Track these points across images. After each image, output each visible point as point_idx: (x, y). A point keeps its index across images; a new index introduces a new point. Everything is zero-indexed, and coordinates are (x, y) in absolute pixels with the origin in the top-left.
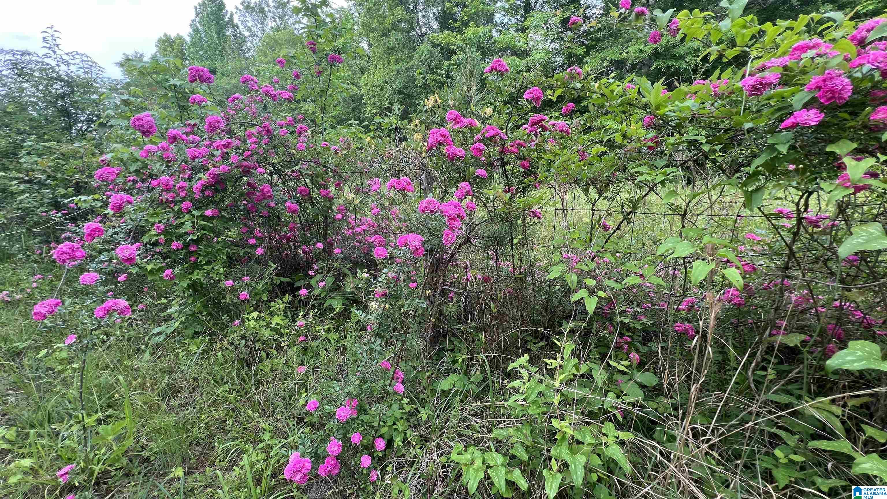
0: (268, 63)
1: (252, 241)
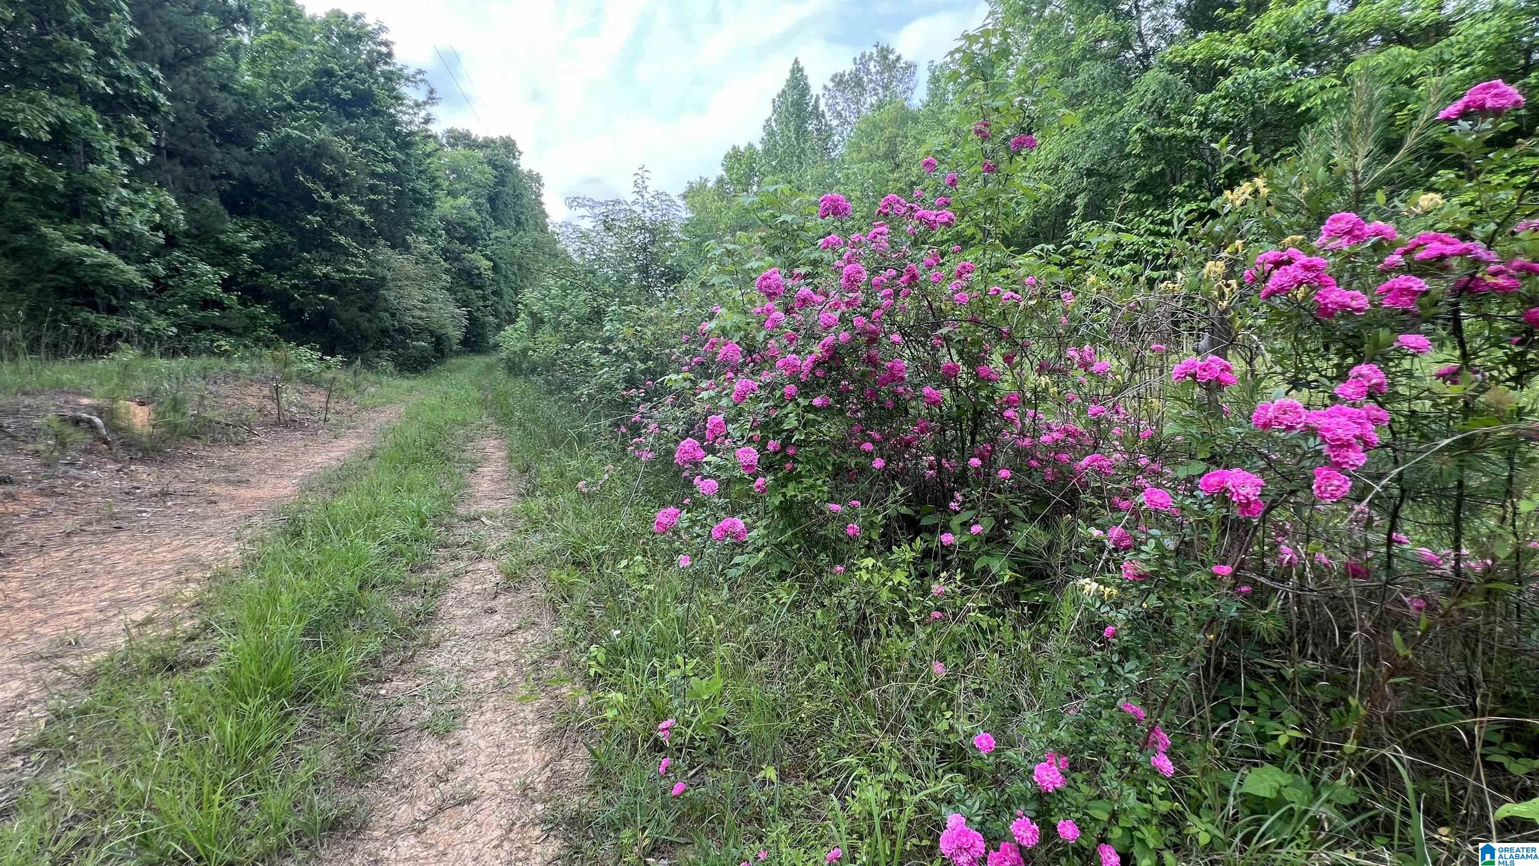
0: (862, 161)
1: (868, 446)
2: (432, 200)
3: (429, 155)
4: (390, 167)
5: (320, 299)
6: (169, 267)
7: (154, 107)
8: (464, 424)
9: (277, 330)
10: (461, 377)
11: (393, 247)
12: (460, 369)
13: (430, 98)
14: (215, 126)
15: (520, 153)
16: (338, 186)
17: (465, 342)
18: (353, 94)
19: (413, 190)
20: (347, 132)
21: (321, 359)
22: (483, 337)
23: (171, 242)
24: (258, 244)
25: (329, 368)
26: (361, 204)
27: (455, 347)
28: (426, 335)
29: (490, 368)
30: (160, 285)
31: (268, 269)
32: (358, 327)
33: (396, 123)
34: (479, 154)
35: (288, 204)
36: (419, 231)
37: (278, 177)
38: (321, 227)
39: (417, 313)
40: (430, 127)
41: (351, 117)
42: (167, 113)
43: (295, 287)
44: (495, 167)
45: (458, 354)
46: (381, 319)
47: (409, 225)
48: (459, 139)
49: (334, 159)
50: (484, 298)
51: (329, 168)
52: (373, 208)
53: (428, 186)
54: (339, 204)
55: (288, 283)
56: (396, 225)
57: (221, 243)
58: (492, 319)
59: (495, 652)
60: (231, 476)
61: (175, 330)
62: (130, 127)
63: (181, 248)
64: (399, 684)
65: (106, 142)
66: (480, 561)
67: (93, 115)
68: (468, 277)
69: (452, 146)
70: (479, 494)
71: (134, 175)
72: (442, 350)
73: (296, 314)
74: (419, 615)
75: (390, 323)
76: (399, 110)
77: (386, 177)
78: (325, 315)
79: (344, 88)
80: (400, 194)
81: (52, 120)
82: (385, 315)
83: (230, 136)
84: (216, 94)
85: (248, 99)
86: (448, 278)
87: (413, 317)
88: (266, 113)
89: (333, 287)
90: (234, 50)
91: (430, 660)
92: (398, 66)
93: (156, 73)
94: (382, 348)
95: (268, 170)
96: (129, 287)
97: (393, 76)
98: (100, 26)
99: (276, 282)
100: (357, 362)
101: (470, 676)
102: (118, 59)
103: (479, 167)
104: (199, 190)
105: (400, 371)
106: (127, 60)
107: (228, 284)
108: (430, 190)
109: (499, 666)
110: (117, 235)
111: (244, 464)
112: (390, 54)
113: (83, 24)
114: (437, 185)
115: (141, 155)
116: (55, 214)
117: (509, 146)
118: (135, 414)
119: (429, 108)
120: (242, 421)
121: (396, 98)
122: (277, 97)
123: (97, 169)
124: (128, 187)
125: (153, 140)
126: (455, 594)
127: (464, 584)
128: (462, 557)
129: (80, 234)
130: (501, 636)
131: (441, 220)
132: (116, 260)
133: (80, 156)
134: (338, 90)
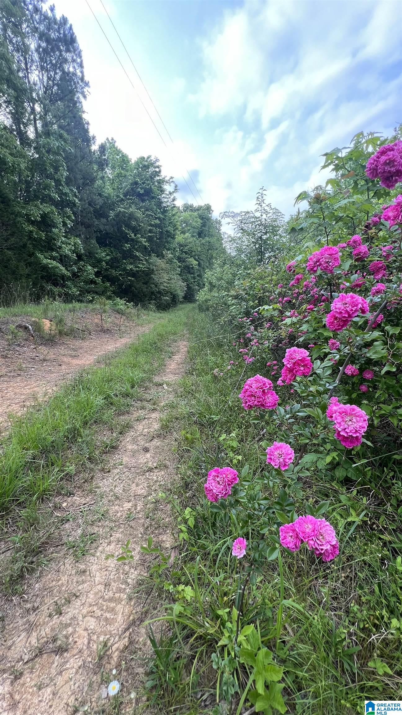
2: (174, 235)
3: (174, 215)
4: (157, 221)
5: (129, 279)
6: (79, 269)
7: (74, 204)
8: (175, 334)
9: (114, 292)
10: (180, 312)
11: (157, 257)
12: (181, 309)
13: (176, 190)
14: (96, 211)
15: (213, 211)
16: (137, 231)
17: (185, 298)
18: (145, 191)
19: (167, 231)
20: (141, 207)
21: (125, 304)
22: (193, 295)
23: (80, 257)
24: (108, 258)
25: (128, 308)
26: (145, 238)
27: (181, 300)
28: (169, 294)
29: (194, 308)
30: (74, 275)
31: (112, 267)
32: (142, 291)
33: (162, 203)
34: (196, 214)
35: (119, 240)
36: (168, 250)
37: (116, 230)
38: (130, 249)
39: (165, 284)
40: (175, 203)
41: (143, 201)
42: (79, 206)
43: (120, 274)
44: (202, 219)
45: (182, 303)
46: (151, 288)
47: (165, 247)
48: (188, 208)
49: (136, 219)
50: (194, 278)
51: (134, 223)
52: (150, 239)
53: (173, 229)
54: (137, 238)
55: (118, 273)
56: (159, 247)
57: (96, 258)
58: (197, 287)
59: (137, 485)
60: (74, 353)
61: (78, 292)
62: (66, 213)
63: (83, 260)
64: (77, 499)
65: (58, 220)
66: (154, 412)
67: (54, 209)
68: (188, 269)
69: (185, 211)
70: (168, 371)
71: (69, 233)
72: (175, 301)
73: (120, 286)
74: (107, 447)
75: (155, 289)
76: (163, 196)
77: (156, 226)
78: (130, 286)
79: (141, 188)
80: (161, 233)
81: (41, 212)
82: (153, 286)
83: (101, 214)
84: (96, 197)
85: (107, 198)
86: (180, 270)
87: (164, 286)
88: (113, 203)
89: (133, 274)
90: (103, 178)
91: (101, 483)
92: (163, 177)
93: (75, 190)
94: (152, 300)
95: (113, 227)
96: (63, 276)
97: (161, 181)
98: (57, 173)
99: (114, 273)
100: (139, 305)
101: (116, 503)
102: (63, 186)
103: (195, 219)
104: (90, 237)
105: (158, 310)
106: (66, 187)
107: (97, 274)
108: (174, 231)
109: (135, 498)
110: (61, 256)
111: (81, 348)
112: (160, 171)
113: (51, 173)
114: (177, 229)
115: (70, 224)
116: (43, 249)
117: (208, 208)
118: (47, 324)
119: (175, 194)
120: (88, 329)
121: (162, 191)
122: (118, 196)
123: (55, 230)
124: (65, 237)
125: (74, 218)
126: (133, 434)
127: (140, 426)
128: (146, 408)
129: (50, 256)
130: (145, 472)
131: (178, 244)
132: (59, 265)
133: (50, 226)
134: (139, 190)
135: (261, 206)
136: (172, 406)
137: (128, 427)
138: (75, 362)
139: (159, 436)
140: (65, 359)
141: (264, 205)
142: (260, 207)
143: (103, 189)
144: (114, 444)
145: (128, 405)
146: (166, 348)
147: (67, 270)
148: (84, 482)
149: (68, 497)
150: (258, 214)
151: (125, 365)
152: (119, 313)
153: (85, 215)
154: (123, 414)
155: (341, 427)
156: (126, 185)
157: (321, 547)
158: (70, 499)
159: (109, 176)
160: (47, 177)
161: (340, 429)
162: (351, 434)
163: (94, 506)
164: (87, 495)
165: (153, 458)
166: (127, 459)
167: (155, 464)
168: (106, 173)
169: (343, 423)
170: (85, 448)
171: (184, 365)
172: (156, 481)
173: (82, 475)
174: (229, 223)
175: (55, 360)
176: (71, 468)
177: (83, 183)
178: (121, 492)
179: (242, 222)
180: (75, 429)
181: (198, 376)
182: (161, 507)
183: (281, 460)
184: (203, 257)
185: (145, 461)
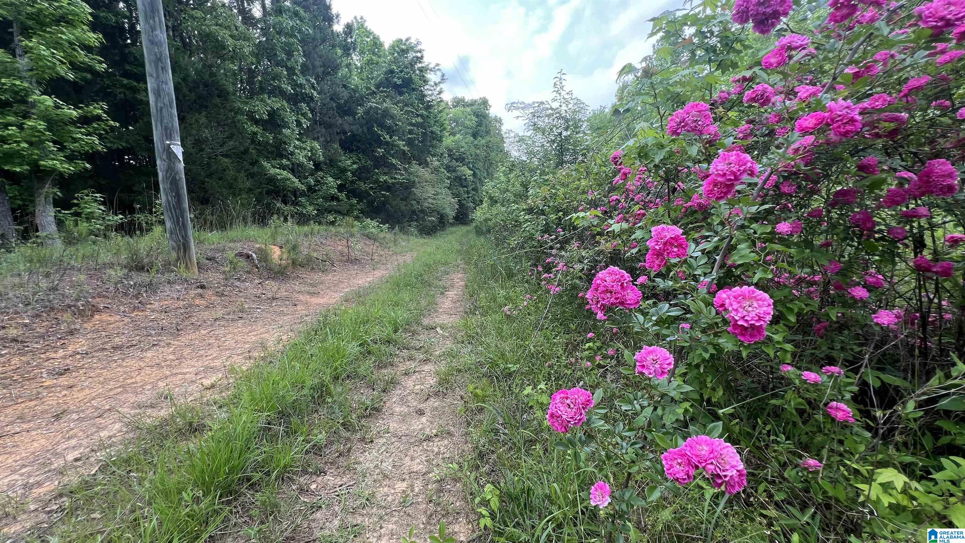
2: (441, 137)
3: (440, 112)
4: (420, 120)
5: (382, 194)
6: (317, 181)
7: (312, 98)
8: (446, 264)
9: (362, 211)
10: (450, 237)
11: (420, 165)
12: (452, 233)
13: (442, 79)
14: (339, 107)
15: (490, 106)
16: (393, 132)
17: (456, 218)
18: (403, 81)
19: (432, 132)
20: (399, 102)
21: (378, 226)
22: (466, 215)
23: (318, 166)
24: (355, 166)
25: (382, 231)
26: (403, 140)
27: (451, 221)
28: (435, 214)
29: (468, 232)
30: (311, 189)
31: (360, 179)
32: (400, 209)
33: (424, 96)
34: (468, 109)
35: (370, 144)
36: (433, 156)
37: (365, 130)
38: (384, 155)
39: (430, 201)
40: (442, 96)
41: (401, 94)
42: (317, 101)
43: (371, 188)
44: (477, 116)
45: (452, 225)
46: (412, 205)
47: (429, 152)
48: (458, 102)
49: (392, 117)
50: (468, 193)
51: (389, 122)
52: (410, 143)
53: (439, 129)
54: (393, 141)
55: (368, 186)
56: (421, 152)
57: (339, 167)
58: (471, 205)
59: (412, 459)
60: (312, 290)
61: (316, 212)
62: (301, 109)
63: (321, 170)
64: (330, 479)
65: (291, 118)
66: (426, 364)
67: (286, 105)
68: (460, 181)
69: (455, 107)
70: (441, 310)
71: (305, 134)
72: (443, 223)
73: (370, 203)
74: (366, 409)
75: (416, 206)
76: (426, 88)
77: (417, 125)
78: (384, 203)
79: (398, 78)
80: (424, 134)
81: (269, 109)
82: (414, 202)
83: (346, 111)
84: (340, 89)
85: (355, 91)
86: (449, 182)
87: (429, 203)
88: (362, 97)
89: (388, 187)
90: (348, 66)
91: (361, 457)
92: (426, 64)
93: (313, 81)
94: (412, 221)
95: (362, 127)
96: (295, 190)
97: (424, 69)
98: (290, 60)
99: (363, 186)
100: (397, 228)
101: (385, 483)
102: (297, 75)
103: (469, 117)
104: (331, 140)
105: (421, 234)
106: (301, 76)
107: (341, 188)
108: (440, 131)
109: (410, 476)
110: (293, 164)
111: (322, 283)
112: (422, 57)
113: (283, 60)
114: (445, 129)
115: (306, 124)
116: (269, 155)
117: (485, 103)
118: (276, 253)
119: (442, 86)
120: (329, 259)
121: (425, 81)
122: (368, 88)
123: (286, 131)
124: (298, 140)
125: (310, 115)
126: (400, 392)
127: (410, 382)
128: (415, 359)
129: (279, 164)
130: (421, 441)
131: (446, 148)
132: (291, 176)
133: (279, 126)
134: (395, 80)
135: (560, 94)
136: (451, 354)
137: (393, 383)
138: (315, 300)
139: (437, 394)
140: (301, 297)
141: (563, 93)
142: (558, 95)
143: (349, 80)
144: (376, 405)
145: (391, 355)
146: (435, 282)
147: (302, 183)
148: (338, 457)
149: (318, 476)
150: (555, 105)
151: (383, 303)
152: (370, 238)
153: (325, 112)
154: (386, 367)
155: (739, 315)
156: (379, 74)
157: (724, 473)
158: (320, 478)
159: (357, 63)
160: (278, 64)
161: (737, 318)
162: (753, 322)
163: (355, 487)
164: (344, 473)
165: (431, 423)
166: (395, 425)
167: (434, 431)
168: (352, 59)
169: (740, 310)
170: (337, 411)
171: (463, 303)
172: (438, 453)
173: (334, 447)
174: (518, 117)
175: (287, 299)
176: (320, 436)
177: (323, 72)
178: (390, 468)
179: (534, 116)
180: (323, 386)
181: (482, 315)
182: (449, 487)
183: (657, 366)
184: (480, 165)
185: (420, 426)
